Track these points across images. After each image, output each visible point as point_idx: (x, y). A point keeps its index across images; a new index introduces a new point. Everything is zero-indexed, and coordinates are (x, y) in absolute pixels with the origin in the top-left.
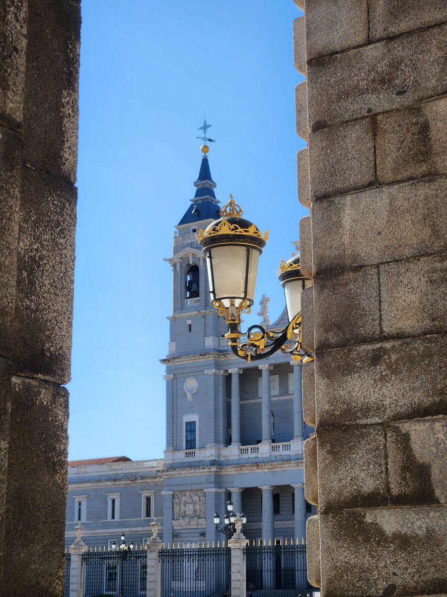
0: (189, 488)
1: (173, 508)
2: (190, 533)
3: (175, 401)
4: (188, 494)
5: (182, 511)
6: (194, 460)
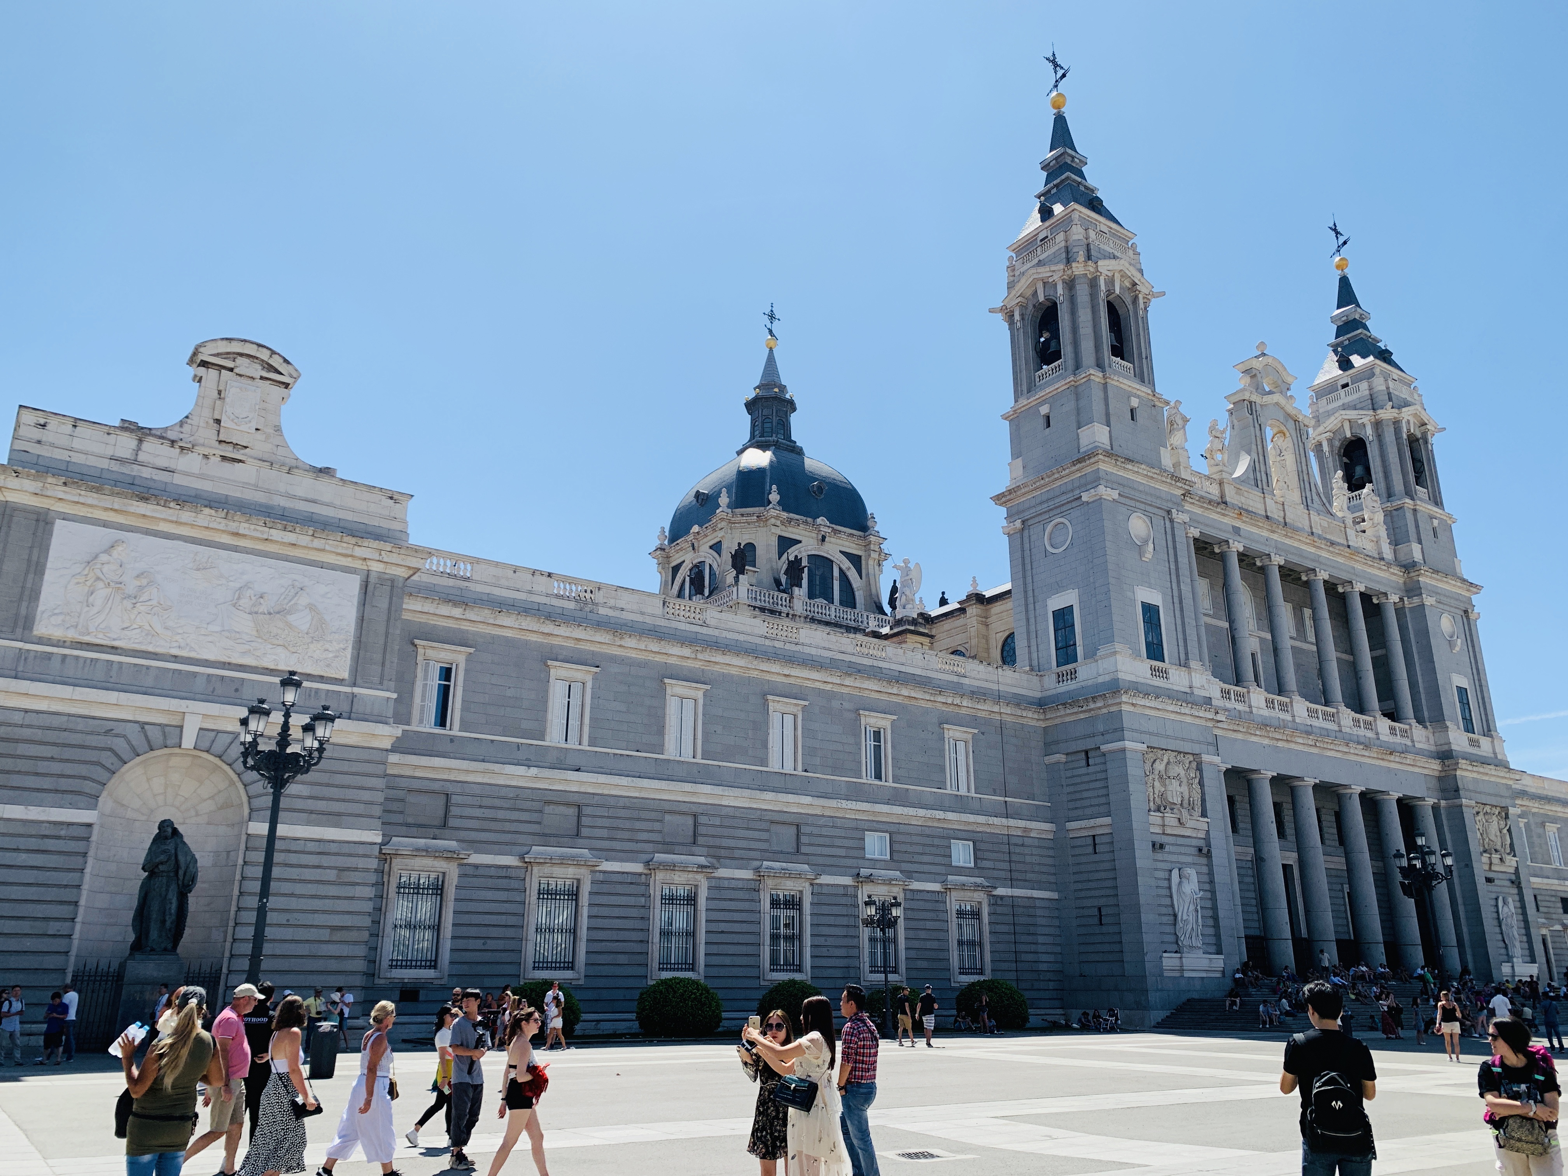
5: (1157, 792)
6: (1170, 686)
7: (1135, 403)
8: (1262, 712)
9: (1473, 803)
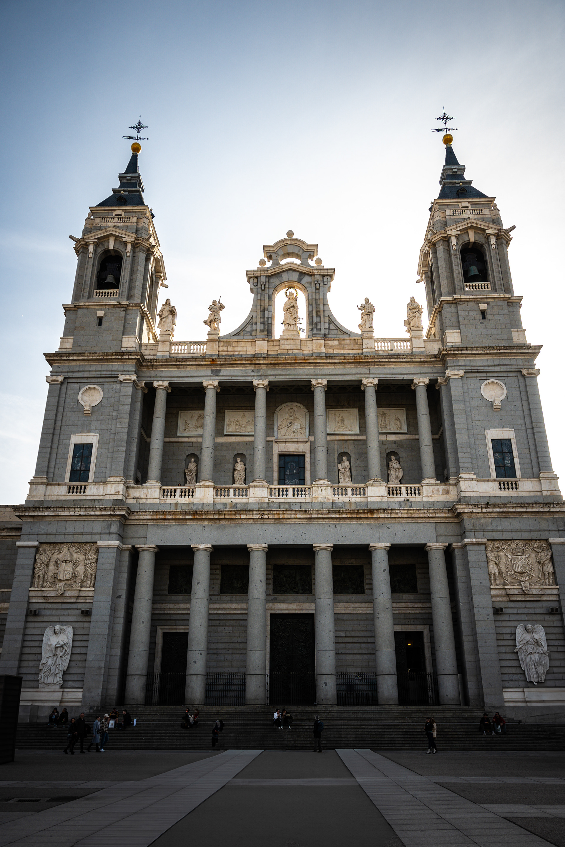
0: (69, 539)
1: (34, 568)
2: (61, 609)
3: (60, 414)
4: (65, 549)
5: (50, 574)
6: (83, 498)
7: (100, 313)
8: (205, 501)
9: (485, 540)
